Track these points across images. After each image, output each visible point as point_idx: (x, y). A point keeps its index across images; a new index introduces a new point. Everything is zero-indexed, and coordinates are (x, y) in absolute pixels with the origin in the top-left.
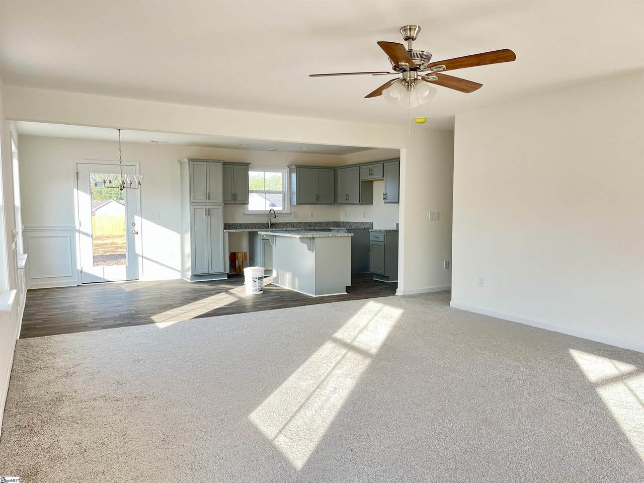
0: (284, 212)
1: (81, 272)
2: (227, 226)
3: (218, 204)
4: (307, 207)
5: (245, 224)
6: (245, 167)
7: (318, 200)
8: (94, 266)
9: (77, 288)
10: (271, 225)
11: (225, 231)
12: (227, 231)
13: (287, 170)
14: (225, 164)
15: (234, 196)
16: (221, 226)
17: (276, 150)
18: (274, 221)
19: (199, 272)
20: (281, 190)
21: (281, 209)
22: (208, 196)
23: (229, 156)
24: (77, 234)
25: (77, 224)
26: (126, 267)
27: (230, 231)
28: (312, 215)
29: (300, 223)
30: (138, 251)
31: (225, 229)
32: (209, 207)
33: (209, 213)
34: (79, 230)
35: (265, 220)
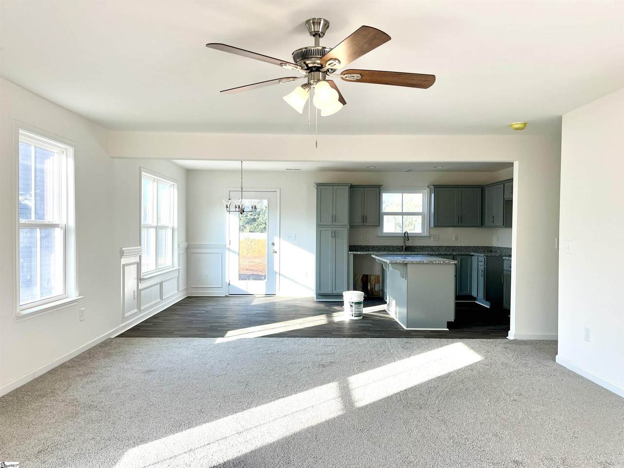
0: (423, 235)
1: (229, 284)
2: (352, 248)
3: (343, 226)
4: (451, 230)
5: (378, 246)
6: (376, 190)
7: (461, 222)
8: (239, 279)
9: (226, 299)
10: (405, 248)
11: (349, 253)
12: (352, 252)
13: (427, 191)
14: (352, 187)
15: (364, 219)
16: (346, 248)
17: (411, 170)
18: (409, 243)
19: (324, 291)
20: (421, 211)
21: (420, 232)
22: (334, 218)
23: (357, 179)
24: (227, 251)
25: (228, 243)
26: (266, 282)
27: (354, 253)
28: (457, 239)
29: (441, 247)
30: (276, 269)
31: (350, 250)
32: (334, 229)
33: (335, 235)
34: (229, 249)
35: (400, 243)
